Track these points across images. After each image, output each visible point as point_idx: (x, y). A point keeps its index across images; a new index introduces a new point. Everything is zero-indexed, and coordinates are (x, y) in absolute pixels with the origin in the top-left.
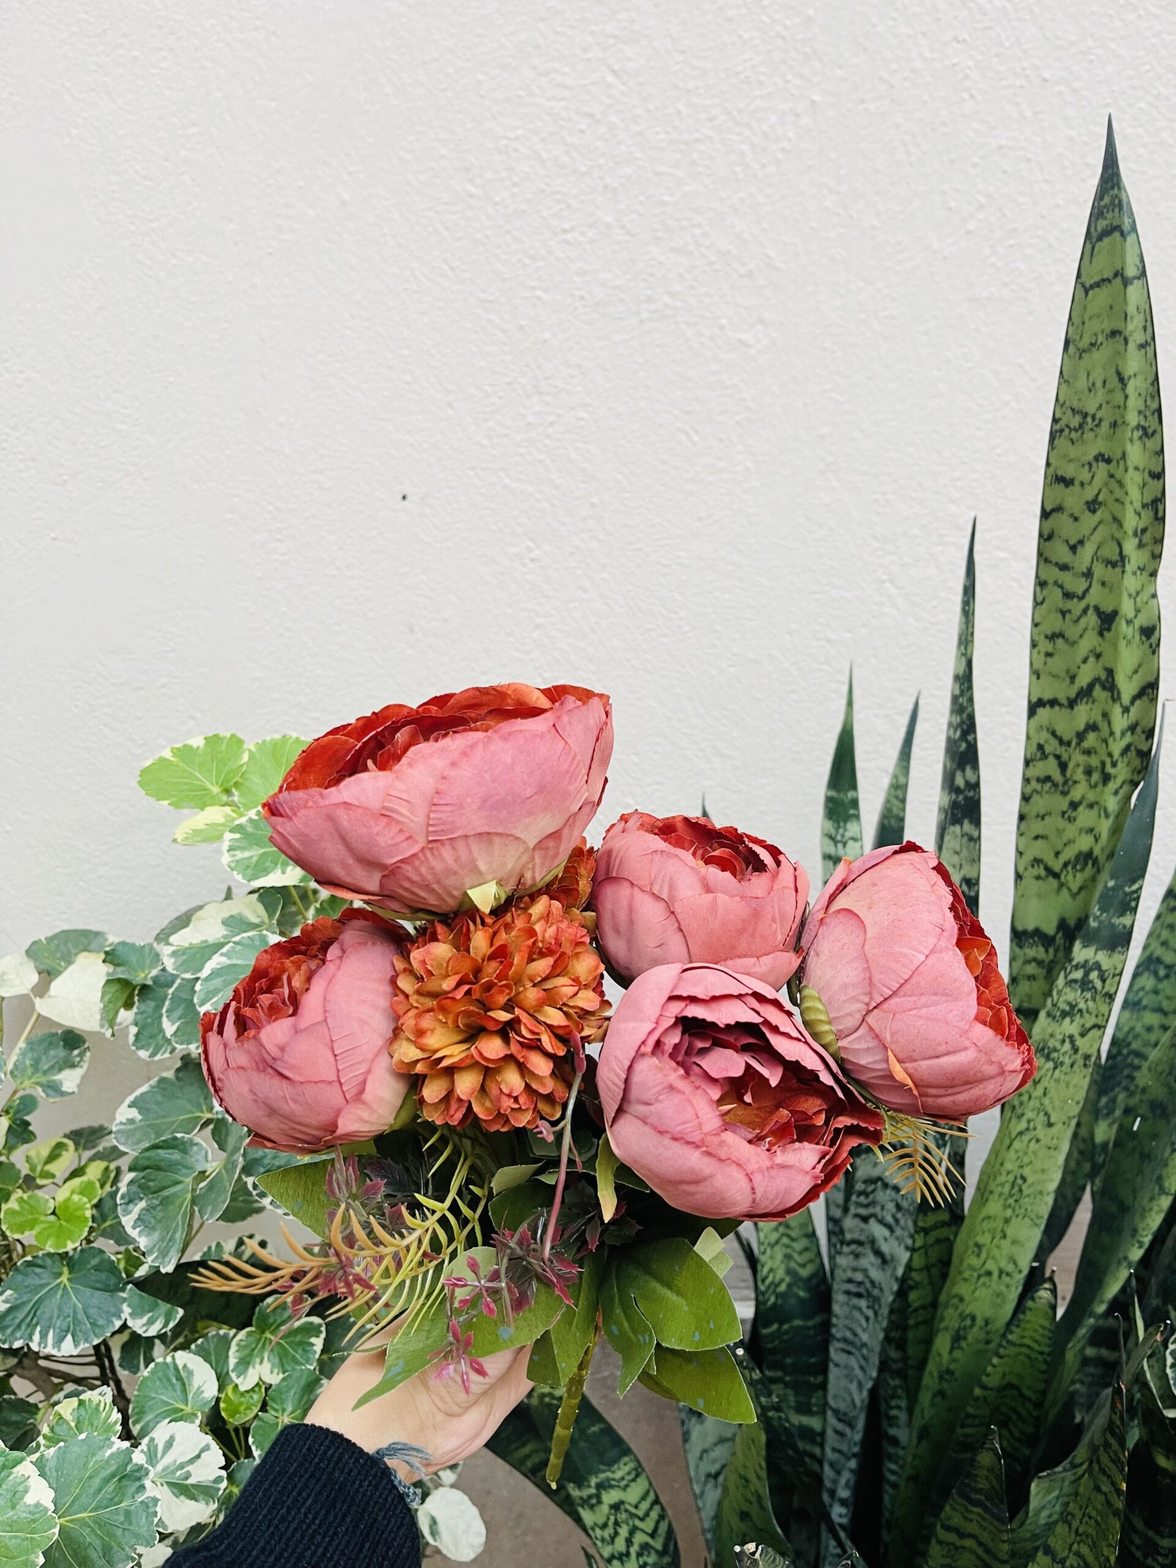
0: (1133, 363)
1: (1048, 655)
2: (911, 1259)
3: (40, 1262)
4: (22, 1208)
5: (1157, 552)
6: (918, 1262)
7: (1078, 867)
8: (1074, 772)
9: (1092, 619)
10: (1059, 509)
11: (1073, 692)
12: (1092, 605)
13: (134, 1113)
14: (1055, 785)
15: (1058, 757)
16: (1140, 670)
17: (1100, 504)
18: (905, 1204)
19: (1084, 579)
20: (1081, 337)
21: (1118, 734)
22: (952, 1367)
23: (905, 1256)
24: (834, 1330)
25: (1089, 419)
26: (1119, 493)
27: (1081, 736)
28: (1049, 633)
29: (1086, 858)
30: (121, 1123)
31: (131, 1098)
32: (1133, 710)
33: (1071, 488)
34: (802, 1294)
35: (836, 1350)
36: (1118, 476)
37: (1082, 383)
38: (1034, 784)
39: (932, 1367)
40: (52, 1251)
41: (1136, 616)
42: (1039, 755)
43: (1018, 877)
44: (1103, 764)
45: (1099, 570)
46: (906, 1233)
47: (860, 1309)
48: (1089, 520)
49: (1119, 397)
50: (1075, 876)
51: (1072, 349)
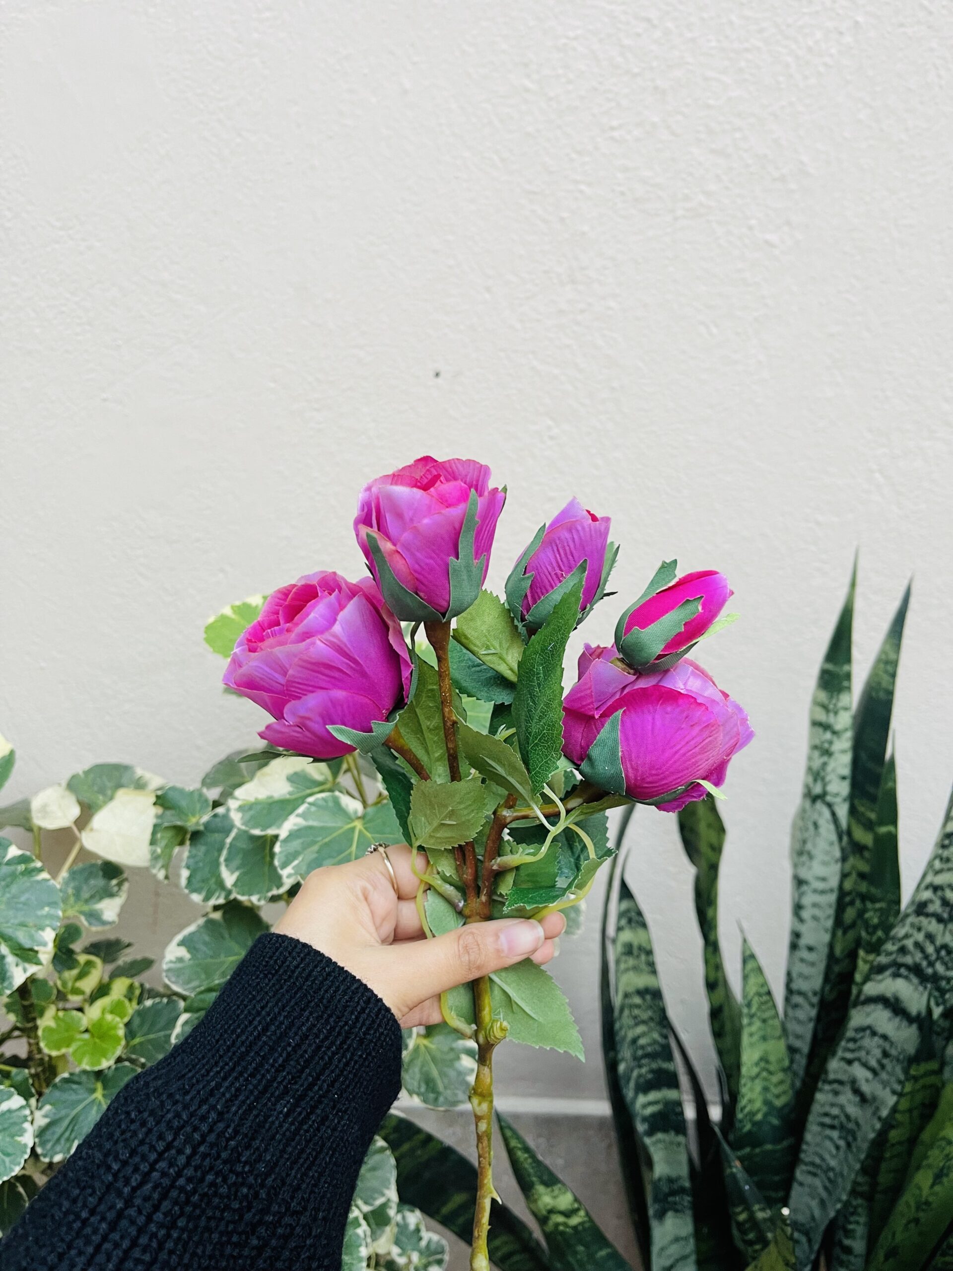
2: (897, 1103)
3: (76, 1078)
4: (58, 1025)
6: (904, 1104)
13: (183, 952)
18: (894, 1052)
22: (931, 1199)
23: (892, 1100)
24: (802, 1156)
30: (171, 962)
31: (179, 937)
34: (775, 1122)
35: (803, 1172)
39: (908, 1198)
40: (88, 1068)
46: (893, 1079)
47: (831, 1139)
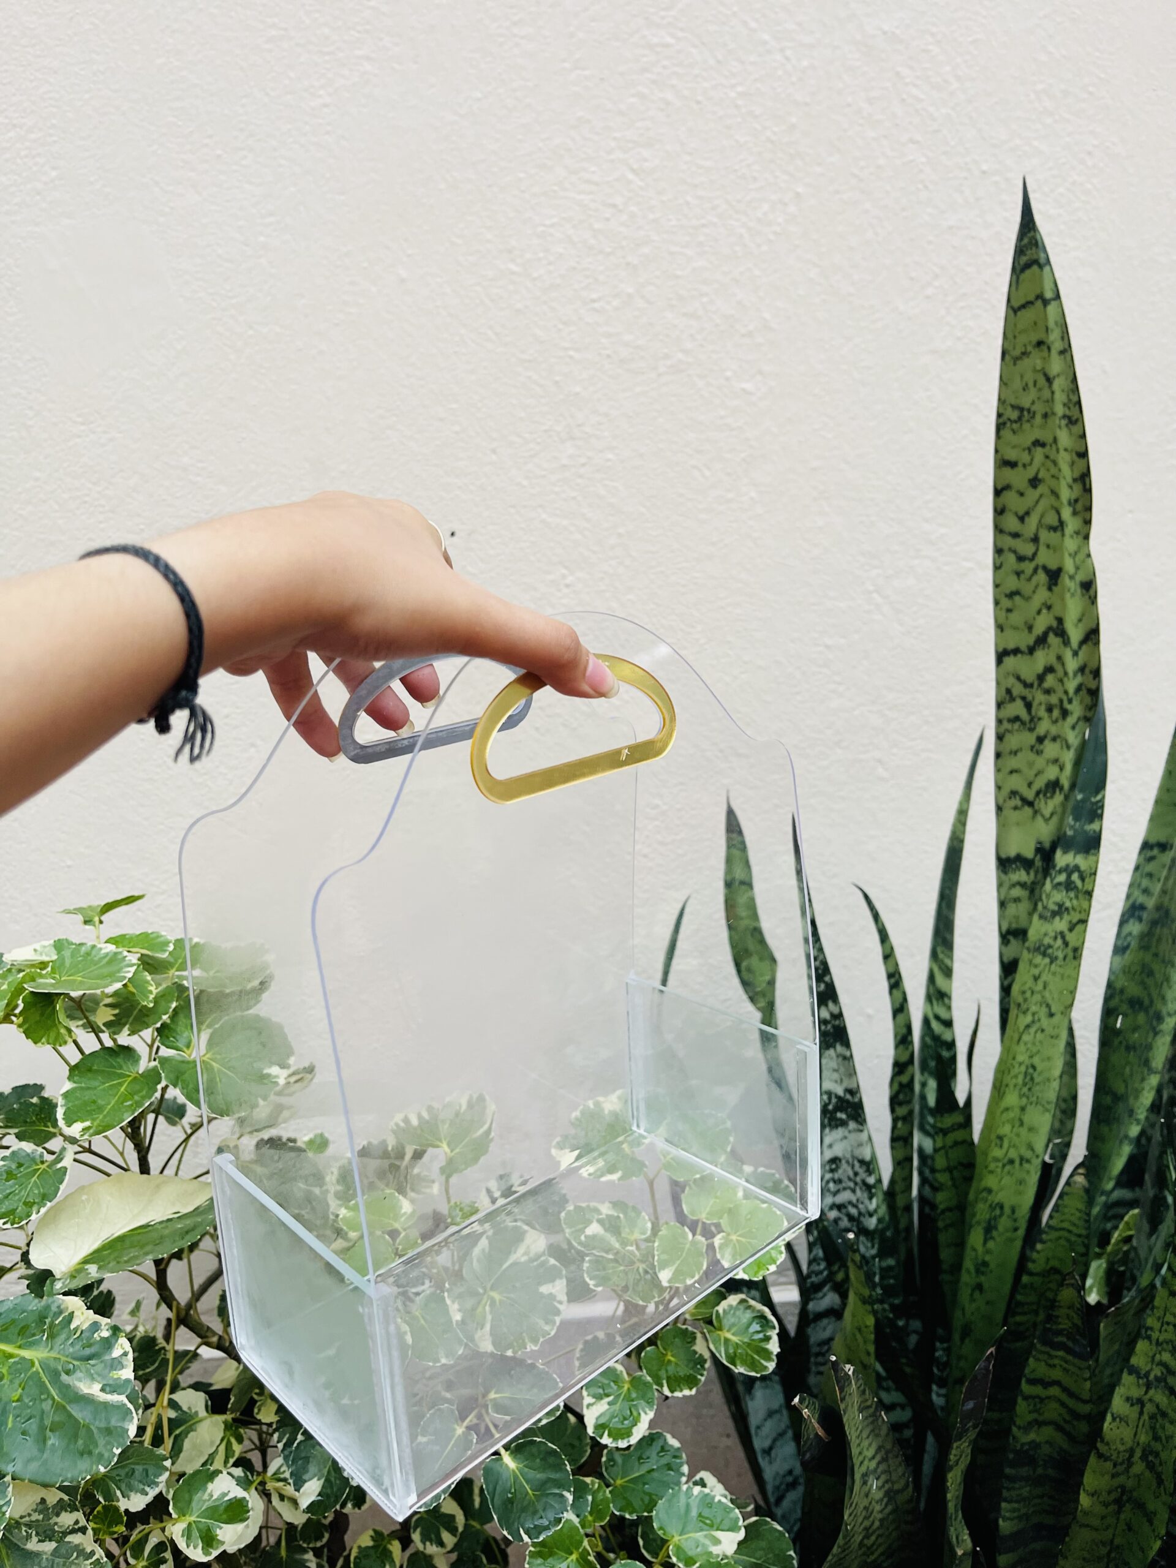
0: (1056, 366)
1: (1009, 610)
5: (1088, 518)
7: (1048, 795)
8: (1038, 710)
9: (1042, 577)
10: (1007, 487)
11: (1031, 640)
12: (1040, 564)
14: (1023, 723)
15: (1024, 698)
16: (1084, 619)
17: (1040, 481)
19: (1031, 544)
20: (1014, 348)
21: (1071, 674)
22: (986, 1258)
25: (1025, 413)
26: (1053, 471)
27: (1041, 678)
28: (1008, 592)
29: (1054, 786)
32: (1081, 653)
33: (1016, 469)
36: (1052, 457)
37: (1017, 384)
38: (1006, 725)
41: (1076, 573)
42: (1008, 698)
43: (999, 809)
44: (1061, 701)
45: (1044, 535)
48: (1032, 495)
49: (1046, 394)
50: (1046, 803)
51: (1007, 357)
